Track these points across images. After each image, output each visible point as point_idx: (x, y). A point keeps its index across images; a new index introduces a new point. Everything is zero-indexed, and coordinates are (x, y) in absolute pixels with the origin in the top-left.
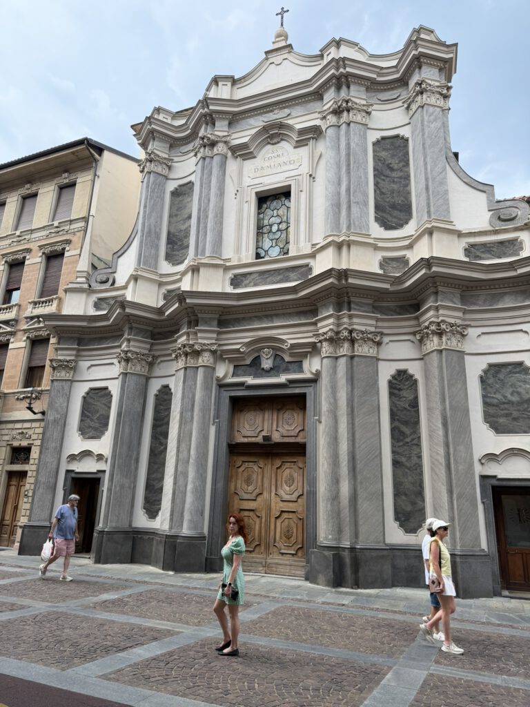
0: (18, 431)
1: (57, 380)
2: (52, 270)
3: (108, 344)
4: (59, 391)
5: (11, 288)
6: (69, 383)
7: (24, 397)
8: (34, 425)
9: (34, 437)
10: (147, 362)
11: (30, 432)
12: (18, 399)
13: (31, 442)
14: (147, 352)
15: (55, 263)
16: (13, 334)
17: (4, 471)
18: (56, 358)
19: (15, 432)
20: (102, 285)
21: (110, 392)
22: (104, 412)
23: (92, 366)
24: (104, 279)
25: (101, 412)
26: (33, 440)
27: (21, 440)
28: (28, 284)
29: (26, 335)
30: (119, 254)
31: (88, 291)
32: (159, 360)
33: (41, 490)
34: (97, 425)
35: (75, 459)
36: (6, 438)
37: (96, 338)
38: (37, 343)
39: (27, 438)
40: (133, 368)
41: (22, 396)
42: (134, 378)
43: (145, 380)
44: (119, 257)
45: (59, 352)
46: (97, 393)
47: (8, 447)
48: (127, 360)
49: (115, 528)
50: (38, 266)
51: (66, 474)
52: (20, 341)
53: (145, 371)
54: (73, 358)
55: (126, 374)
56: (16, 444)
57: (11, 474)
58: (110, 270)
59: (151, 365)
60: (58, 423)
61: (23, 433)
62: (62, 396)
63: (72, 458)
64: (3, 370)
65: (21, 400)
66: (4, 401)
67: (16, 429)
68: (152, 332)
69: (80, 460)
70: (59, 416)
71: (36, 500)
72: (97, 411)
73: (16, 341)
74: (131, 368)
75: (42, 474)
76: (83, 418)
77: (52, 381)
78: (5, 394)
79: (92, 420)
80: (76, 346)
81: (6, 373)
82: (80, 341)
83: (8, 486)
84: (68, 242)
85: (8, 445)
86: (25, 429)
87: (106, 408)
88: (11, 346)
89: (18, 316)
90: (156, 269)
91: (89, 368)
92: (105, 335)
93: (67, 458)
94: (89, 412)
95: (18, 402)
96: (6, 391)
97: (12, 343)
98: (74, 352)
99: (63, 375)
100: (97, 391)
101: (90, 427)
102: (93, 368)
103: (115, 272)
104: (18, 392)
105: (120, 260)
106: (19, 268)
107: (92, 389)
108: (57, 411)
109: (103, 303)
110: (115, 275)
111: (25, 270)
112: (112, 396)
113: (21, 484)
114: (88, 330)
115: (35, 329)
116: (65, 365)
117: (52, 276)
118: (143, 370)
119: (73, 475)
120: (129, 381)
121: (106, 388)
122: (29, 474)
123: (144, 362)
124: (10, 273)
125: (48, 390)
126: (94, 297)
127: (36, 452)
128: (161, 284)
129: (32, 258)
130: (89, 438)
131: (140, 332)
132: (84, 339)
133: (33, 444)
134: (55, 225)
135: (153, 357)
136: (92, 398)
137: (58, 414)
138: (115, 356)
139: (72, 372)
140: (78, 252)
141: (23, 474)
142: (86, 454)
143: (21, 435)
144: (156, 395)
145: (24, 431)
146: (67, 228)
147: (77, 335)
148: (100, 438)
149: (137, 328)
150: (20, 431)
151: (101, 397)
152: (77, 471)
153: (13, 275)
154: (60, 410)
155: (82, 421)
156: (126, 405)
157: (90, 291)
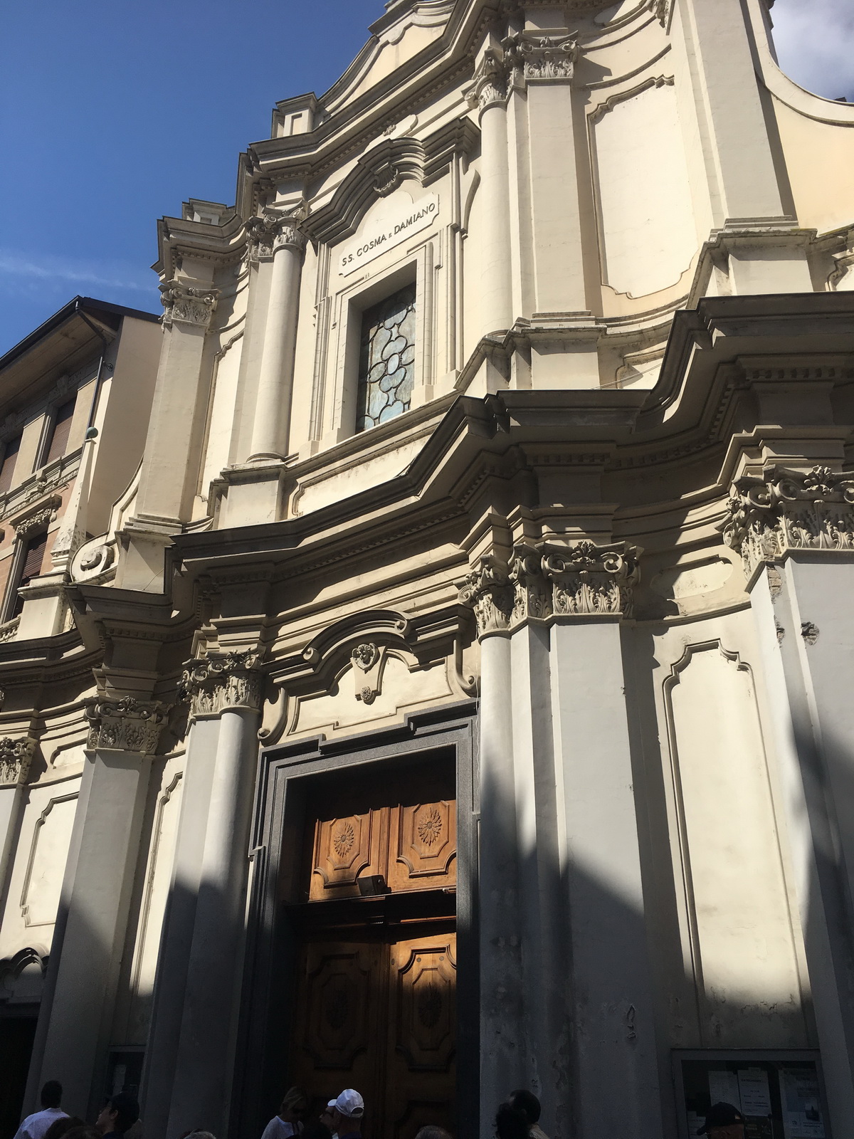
20: (90, 571)
23: (61, 749)
24: (93, 559)
30: (123, 503)
31: (63, 588)
35: (10, 972)
40: (110, 740)
44: (123, 509)
48: (98, 723)
50: (10, 561)
53: (138, 746)
54: (24, 736)
58: (106, 540)
63: (4, 969)
74: (104, 741)
84: (56, 503)
91: (56, 754)
98: (27, 724)
99: (2, 775)
102: (62, 754)
105: (126, 515)
107: (55, 802)
110: (115, 546)
114: (55, 671)
116: (8, 754)
129: (4, 547)
134: (38, 477)
139: (20, 769)
142: (29, 957)
144: (164, 802)
146: (56, 477)
147: (36, 685)
152: (11, 1001)
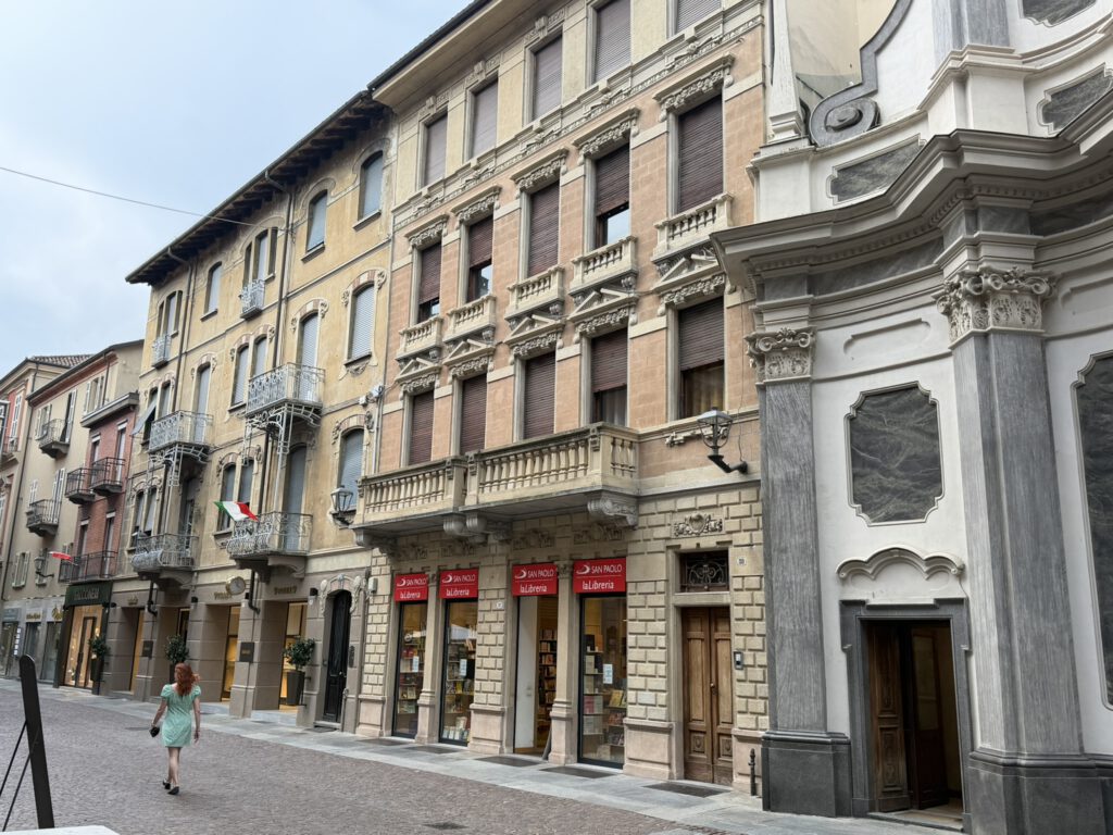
0: (687, 516)
1: (774, 384)
2: (694, 144)
3: (893, 274)
4: (785, 410)
5: (605, 209)
6: (807, 386)
7: (687, 439)
8: (724, 498)
9: (729, 525)
10: (1035, 296)
11: (718, 515)
12: (672, 444)
13: (726, 538)
14: (1028, 269)
15: (700, 125)
16: (632, 304)
17: (671, 607)
18: (759, 332)
19: (679, 518)
20: (845, 132)
21: (927, 396)
22: (919, 450)
23: (856, 337)
24: (850, 116)
25: (909, 450)
26: (730, 533)
27: (698, 535)
28: (646, 188)
29: (665, 301)
30: (877, 45)
31: (812, 156)
32: (1067, 288)
33: (788, 652)
34: (908, 483)
35: (862, 573)
36: (662, 532)
37: (854, 268)
38: (694, 313)
39: (714, 530)
40: (1003, 317)
41: (681, 437)
42: (1010, 343)
43: (1039, 349)
44: (878, 52)
45: (767, 318)
46: (887, 403)
47: (671, 553)
48: (981, 299)
49: (1046, 756)
50: (663, 141)
51: (842, 611)
52: (652, 315)
53: (1034, 323)
54: (804, 325)
55: (986, 336)
56: (688, 544)
57: (687, 614)
58: (861, 92)
59: (1046, 302)
60: (797, 487)
61: (699, 518)
62: (796, 419)
63: (853, 569)
64: (624, 387)
65: (680, 444)
66: (641, 453)
67: (681, 511)
68: (1029, 212)
69: (875, 576)
70: (797, 470)
71: (780, 676)
72: (898, 449)
73: (643, 318)
74: (997, 318)
75: (782, 612)
76: (858, 470)
77: (762, 389)
78: (640, 436)
79: (886, 472)
80: (806, 296)
81: (634, 391)
82: (813, 283)
83: (686, 641)
84: (728, 63)
85: (668, 547)
86: (701, 508)
87: (925, 439)
88: (632, 332)
89: (637, 263)
90: (1007, 42)
91: (849, 344)
92: (883, 253)
93: (839, 571)
94: (871, 453)
95: (674, 451)
96: (642, 431)
97: (633, 324)
98: (805, 312)
99: (786, 369)
100: (884, 399)
101: (883, 490)
102: (860, 343)
103: (875, 93)
104: (671, 429)
105: (885, 60)
106: (616, 162)
107: (868, 396)
108: (788, 457)
109: (854, 178)
110: (876, 99)
111: (632, 160)
112: (934, 405)
113: (717, 636)
114: (831, 250)
115: (685, 283)
116: (789, 346)
117: (698, 156)
118: (1029, 319)
119: (864, 614)
120: (998, 353)
121: (913, 387)
122: (736, 612)
123: (1028, 299)
124: (598, 179)
125: (756, 412)
126: (829, 169)
127: (742, 561)
128: (1030, 80)
129: (646, 127)
130: (888, 518)
131: (1001, 217)
132: (821, 276)
133: (730, 542)
134: (687, 37)
135: (1051, 280)
136: (871, 417)
137: (794, 464)
138: (929, 299)
139: (809, 361)
140: (757, 78)
141: (720, 614)
142: (895, 558)
143: (696, 525)
144: (1079, 387)
145: (704, 514)
146: (716, 34)
147: (805, 269)
148: (922, 516)
149: (992, 208)
150: (694, 515)
151: (901, 410)
152: (873, 602)
153: (604, 182)
154: (796, 455)
155: (855, 477)
156: (1003, 418)
157: (817, 155)
